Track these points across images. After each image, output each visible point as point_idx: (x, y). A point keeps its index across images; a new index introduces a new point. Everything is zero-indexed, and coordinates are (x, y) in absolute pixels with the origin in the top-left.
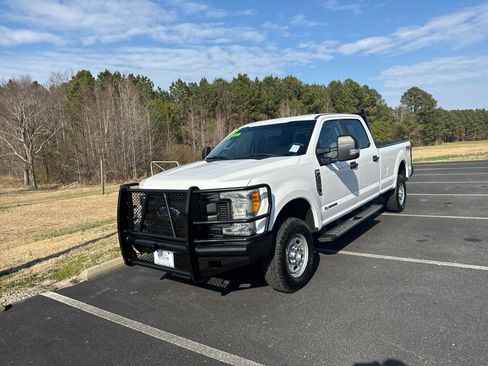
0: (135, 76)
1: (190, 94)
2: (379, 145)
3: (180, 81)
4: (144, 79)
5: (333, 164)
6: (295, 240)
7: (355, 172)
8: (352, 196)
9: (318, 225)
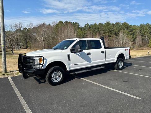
0: (75, 22)
1: (90, 28)
2: (106, 48)
3: (87, 24)
4: (77, 23)
5: (77, 53)
6: (57, 72)
7: (89, 55)
8: (87, 63)
9: (68, 69)
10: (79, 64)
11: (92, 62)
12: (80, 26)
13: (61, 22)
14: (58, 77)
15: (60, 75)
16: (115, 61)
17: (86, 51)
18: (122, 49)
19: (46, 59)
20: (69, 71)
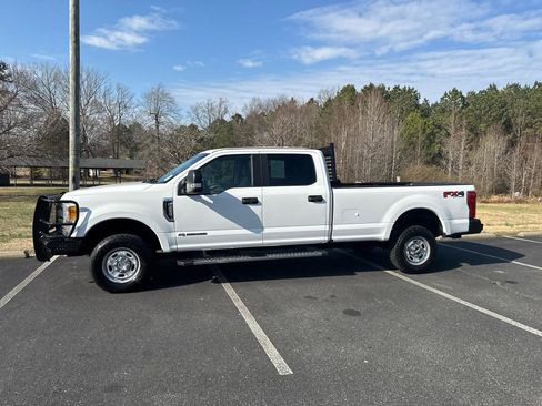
0: (401, 87)
3: (455, 90)
4: (410, 91)
5: (203, 197)
6: (124, 253)
7: (253, 207)
8: (245, 231)
9: (165, 248)
10: (210, 233)
11: (266, 230)
12: (421, 102)
13: (350, 90)
14: (125, 267)
15: (135, 263)
16: (384, 235)
17: (239, 193)
18: (424, 193)
19: (85, 210)
20: (167, 254)
